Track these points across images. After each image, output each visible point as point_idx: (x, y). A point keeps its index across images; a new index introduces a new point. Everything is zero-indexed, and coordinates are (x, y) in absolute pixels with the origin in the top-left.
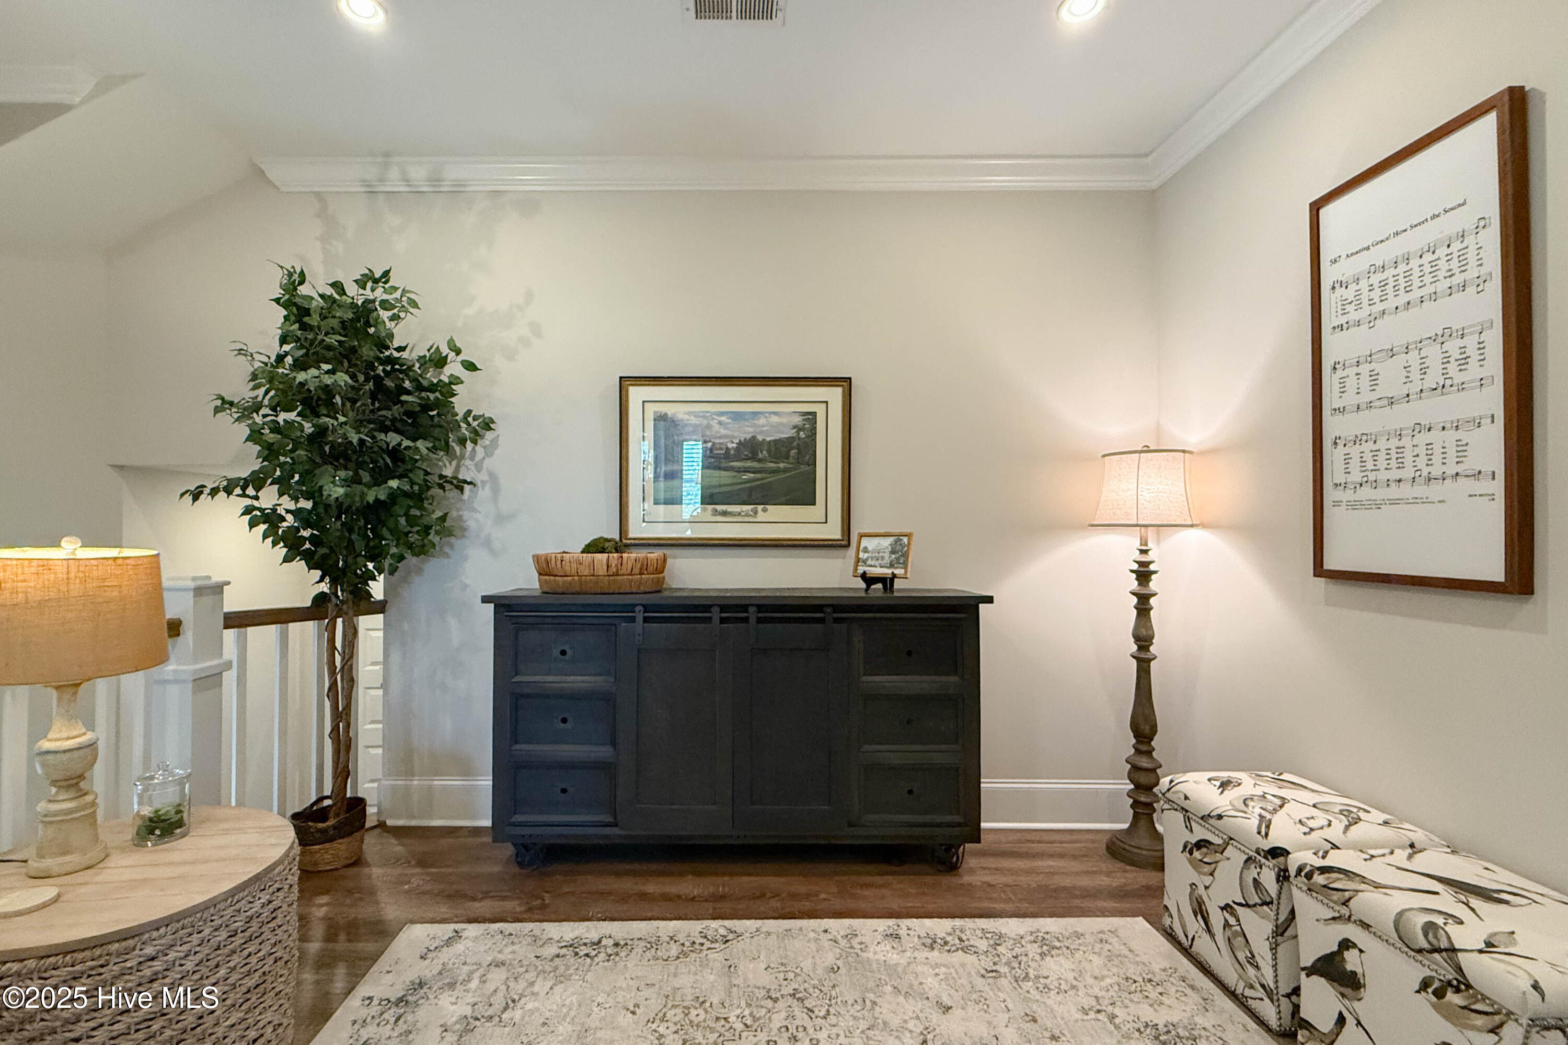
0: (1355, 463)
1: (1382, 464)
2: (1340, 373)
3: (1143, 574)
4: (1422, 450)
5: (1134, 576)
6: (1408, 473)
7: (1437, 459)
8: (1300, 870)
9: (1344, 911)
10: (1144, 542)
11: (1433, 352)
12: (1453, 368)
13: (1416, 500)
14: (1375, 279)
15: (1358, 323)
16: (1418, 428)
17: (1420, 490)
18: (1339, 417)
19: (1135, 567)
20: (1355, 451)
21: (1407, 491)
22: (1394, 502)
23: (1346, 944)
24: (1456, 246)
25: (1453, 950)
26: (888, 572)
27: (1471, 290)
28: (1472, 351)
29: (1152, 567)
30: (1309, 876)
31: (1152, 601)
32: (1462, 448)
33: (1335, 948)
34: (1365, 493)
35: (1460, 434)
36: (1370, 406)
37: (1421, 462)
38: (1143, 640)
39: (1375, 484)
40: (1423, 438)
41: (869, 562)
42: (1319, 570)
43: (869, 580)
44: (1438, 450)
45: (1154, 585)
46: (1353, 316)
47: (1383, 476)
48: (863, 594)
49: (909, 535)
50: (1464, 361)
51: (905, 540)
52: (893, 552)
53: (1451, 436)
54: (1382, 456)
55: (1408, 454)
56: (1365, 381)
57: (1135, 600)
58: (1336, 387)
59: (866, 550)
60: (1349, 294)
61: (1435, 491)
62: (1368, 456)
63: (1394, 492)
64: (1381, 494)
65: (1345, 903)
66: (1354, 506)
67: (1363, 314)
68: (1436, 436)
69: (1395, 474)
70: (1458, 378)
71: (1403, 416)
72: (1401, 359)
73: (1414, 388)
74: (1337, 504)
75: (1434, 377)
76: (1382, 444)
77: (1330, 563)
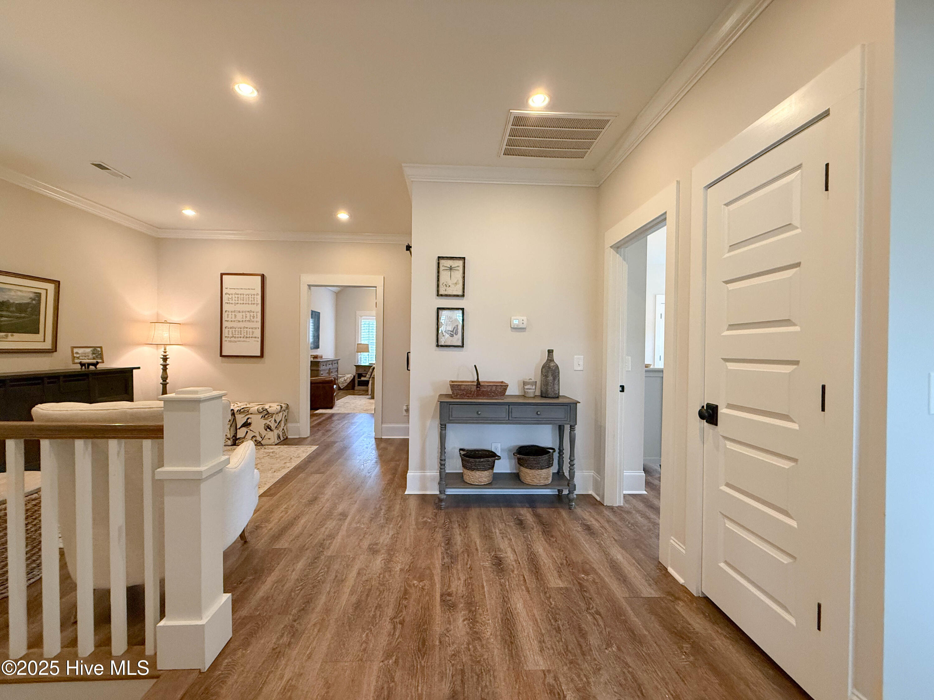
0: (230, 333)
1: (237, 333)
2: (227, 313)
3: (165, 359)
4: (245, 332)
5: (162, 359)
6: (242, 336)
7: (248, 334)
8: (237, 411)
9: (247, 413)
10: (165, 349)
11: (248, 314)
12: (252, 318)
13: (244, 341)
14: (237, 296)
15: (232, 304)
16: (244, 327)
17: (245, 339)
18: (227, 322)
19: (162, 357)
20: (231, 330)
21: (242, 339)
22: (239, 341)
23: (248, 419)
24: (253, 296)
25: (266, 409)
26: (95, 361)
27: (255, 305)
28: (255, 316)
29: (167, 357)
30: (240, 411)
31: (167, 367)
32: (253, 332)
33: (246, 420)
34: (233, 339)
35: (253, 330)
36: (234, 321)
37: (245, 334)
38: (165, 378)
39: (235, 337)
40: (246, 329)
41: (81, 358)
42: (221, 356)
43: (82, 364)
44: (248, 332)
45: (168, 362)
46: (231, 302)
47: (237, 336)
48: (80, 370)
49: (101, 347)
50: (254, 317)
51: (99, 349)
52: (93, 354)
53: (251, 330)
54: (237, 332)
55: (243, 332)
56: (233, 316)
57: (162, 367)
58: (226, 316)
59: (77, 353)
60: (230, 297)
61: (248, 340)
62: (233, 332)
63: (239, 339)
64: (236, 339)
65: (248, 412)
66: (230, 341)
67: (233, 302)
68: (248, 330)
69: (239, 336)
70: (253, 320)
71: (242, 325)
72: (241, 314)
73: (244, 320)
74: (226, 341)
75: (248, 319)
76: (237, 329)
77: (223, 354)
